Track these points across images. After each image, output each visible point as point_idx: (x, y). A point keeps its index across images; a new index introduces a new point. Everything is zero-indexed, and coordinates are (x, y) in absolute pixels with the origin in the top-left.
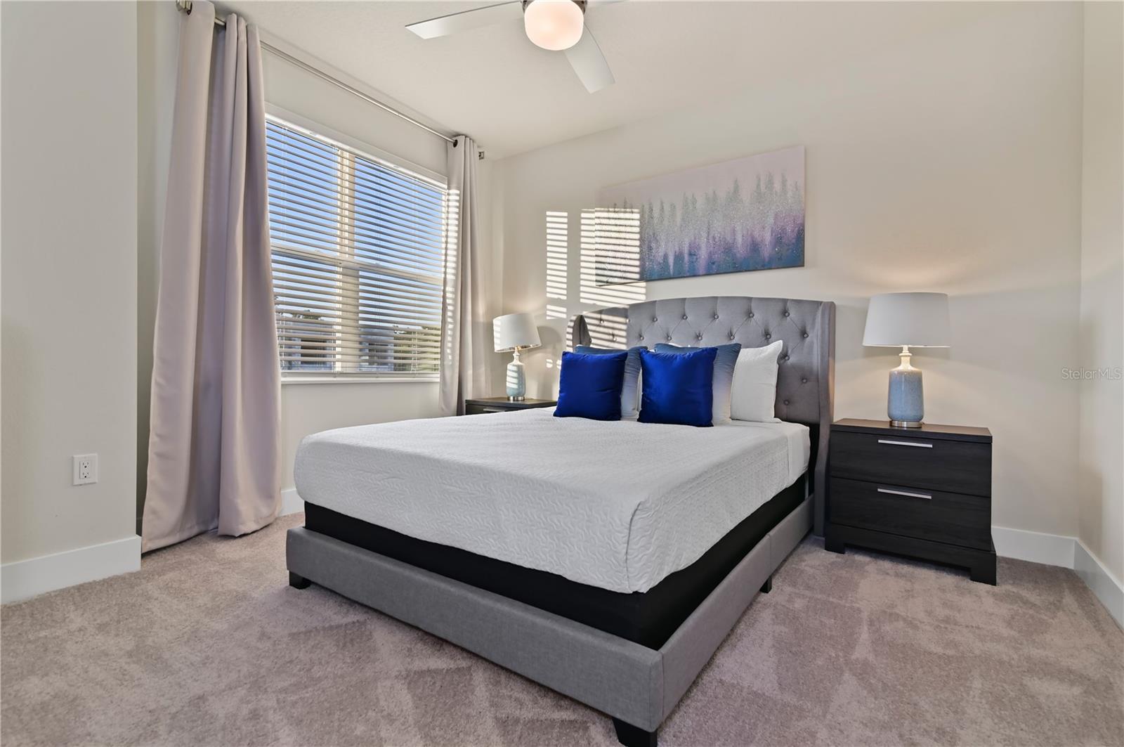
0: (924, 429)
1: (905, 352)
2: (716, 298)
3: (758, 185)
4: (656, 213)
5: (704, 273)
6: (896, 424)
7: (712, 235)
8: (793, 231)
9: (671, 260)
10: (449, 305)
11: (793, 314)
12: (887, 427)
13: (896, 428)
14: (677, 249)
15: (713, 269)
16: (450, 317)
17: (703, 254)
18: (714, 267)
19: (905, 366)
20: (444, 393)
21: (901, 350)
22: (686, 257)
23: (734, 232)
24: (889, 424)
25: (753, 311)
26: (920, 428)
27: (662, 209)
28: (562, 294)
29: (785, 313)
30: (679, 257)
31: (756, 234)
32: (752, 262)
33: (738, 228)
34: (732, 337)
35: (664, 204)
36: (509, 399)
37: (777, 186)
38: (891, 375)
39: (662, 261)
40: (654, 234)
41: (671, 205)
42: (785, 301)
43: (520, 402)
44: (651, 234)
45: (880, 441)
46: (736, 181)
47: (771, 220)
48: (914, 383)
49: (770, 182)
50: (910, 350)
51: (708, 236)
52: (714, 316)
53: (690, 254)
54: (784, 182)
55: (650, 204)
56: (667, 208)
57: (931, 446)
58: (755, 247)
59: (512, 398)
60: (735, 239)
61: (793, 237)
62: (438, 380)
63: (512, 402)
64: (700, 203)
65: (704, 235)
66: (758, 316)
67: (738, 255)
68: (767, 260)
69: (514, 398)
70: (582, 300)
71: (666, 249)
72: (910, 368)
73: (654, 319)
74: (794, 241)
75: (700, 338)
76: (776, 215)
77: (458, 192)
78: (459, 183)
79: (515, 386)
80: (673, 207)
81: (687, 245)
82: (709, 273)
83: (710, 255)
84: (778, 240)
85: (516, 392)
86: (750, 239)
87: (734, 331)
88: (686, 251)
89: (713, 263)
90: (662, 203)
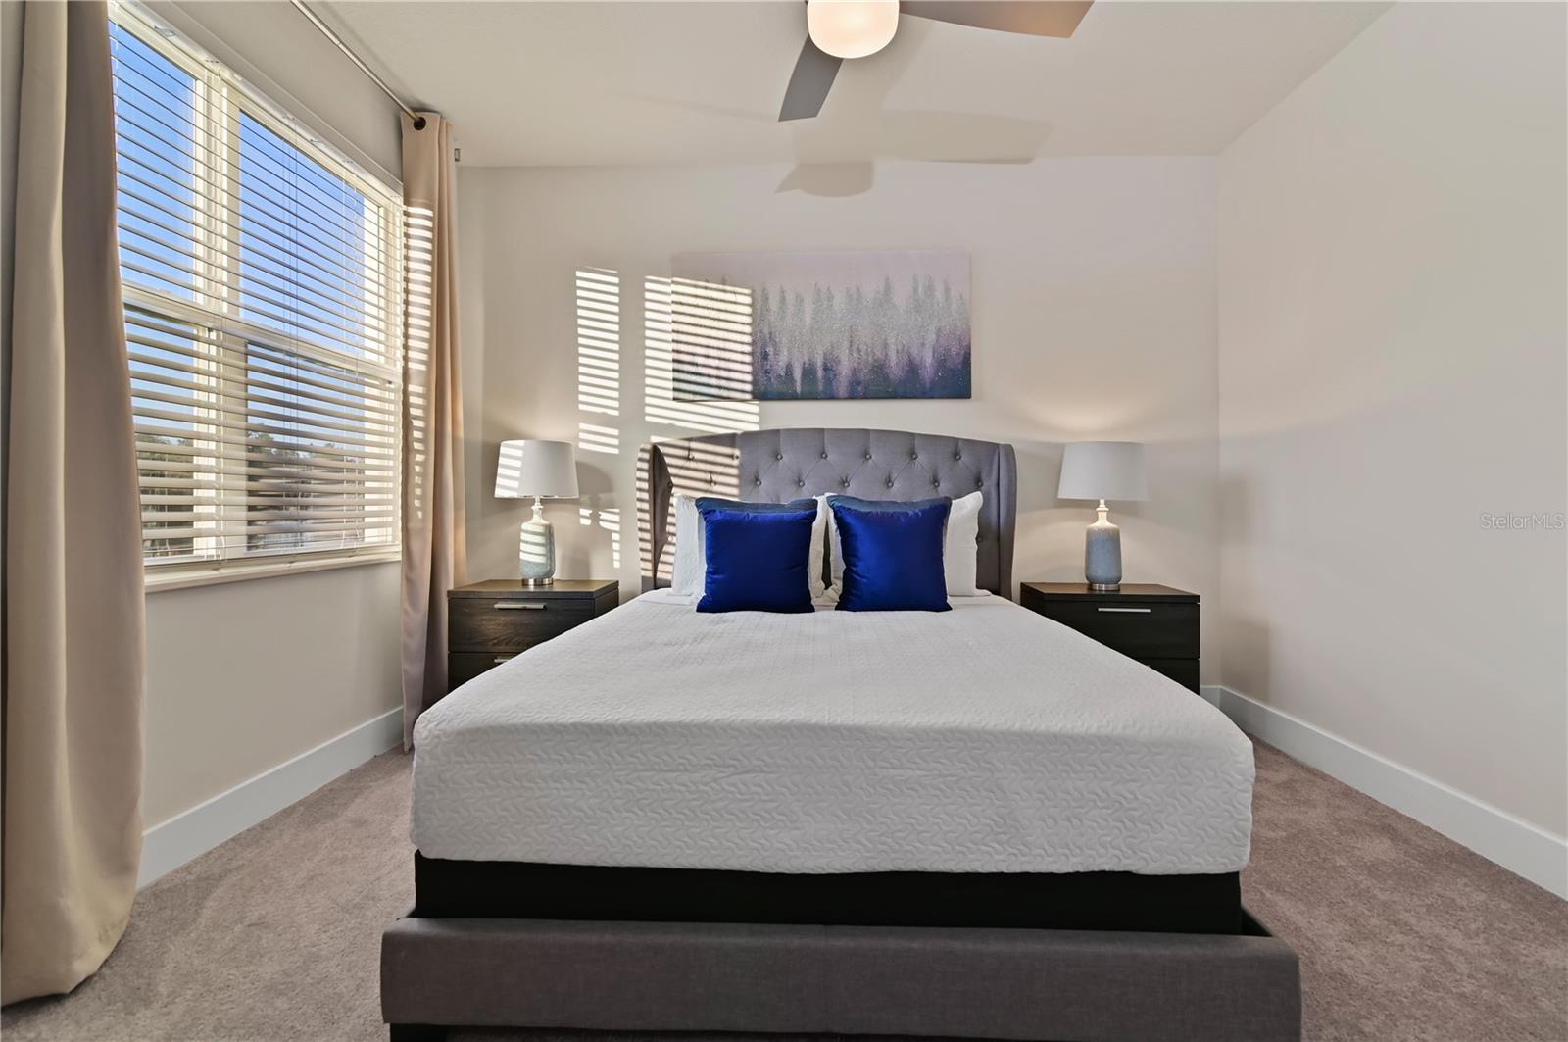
0: (1122, 593)
1: (1102, 506)
2: (866, 432)
3: (916, 290)
4: (774, 305)
5: (846, 395)
6: (1097, 587)
7: (856, 346)
8: (958, 354)
9: (797, 374)
10: (416, 417)
11: (965, 458)
12: (1084, 591)
13: (1097, 592)
14: (806, 359)
15: (859, 391)
16: (418, 440)
17: (844, 369)
18: (860, 389)
19: (1103, 522)
20: (409, 582)
21: (1096, 504)
22: (820, 373)
23: (886, 345)
24: (1086, 588)
25: (917, 451)
26: (1119, 590)
27: (783, 300)
28: (612, 407)
29: (956, 455)
30: (808, 372)
31: (915, 351)
32: (909, 386)
33: (891, 341)
34: (890, 485)
35: (786, 295)
36: (525, 583)
37: (939, 294)
38: (1090, 533)
39: (783, 374)
40: (771, 334)
41: (797, 297)
42: (956, 441)
43: (546, 589)
44: (766, 332)
45: (1100, 609)
46: (888, 279)
47: (931, 337)
48: (1113, 540)
49: (930, 289)
50: (1107, 503)
51: (851, 346)
52: (866, 455)
53: (826, 369)
54: (947, 290)
55: (764, 290)
56: (790, 298)
57: (1149, 610)
58: (913, 368)
59: (531, 582)
60: (887, 354)
61: (958, 361)
62: (399, 557)
63: (532, 588)
64: (839, 302)
65: (846, 344)
66: (922, 458)
67: (891, 376)
68: (928, 386)
69: (535, 581)
70: (648, 418)
71: (789, 356)
72: (1108, 525)
73: (777, 456)
74: (960, 366)
75: (846, 485)
76: (939, 331)
77: (429, 213)
78: (430, 197)
79: (541, 560)
80: (799, 300)
81: (822, 356)
82: (852, 396)
83: (855, 372)
84: (941, 362)
85: (541, 571)
86: (906, 359)
87: (894, 476)
88: (819, 363)
89: (859, 384)
90: (783, 292)
